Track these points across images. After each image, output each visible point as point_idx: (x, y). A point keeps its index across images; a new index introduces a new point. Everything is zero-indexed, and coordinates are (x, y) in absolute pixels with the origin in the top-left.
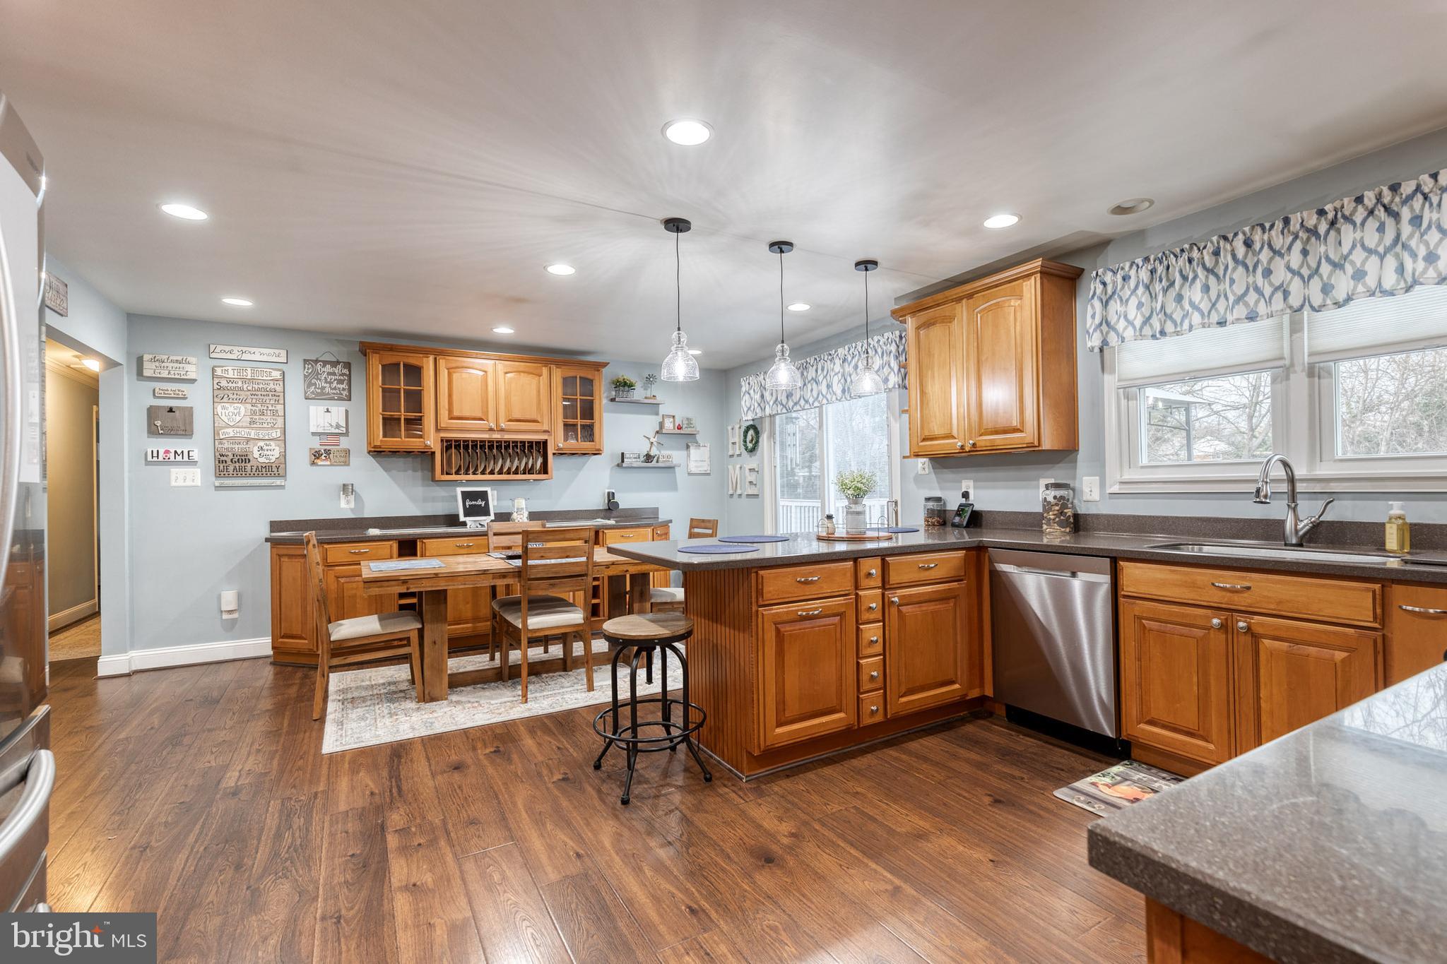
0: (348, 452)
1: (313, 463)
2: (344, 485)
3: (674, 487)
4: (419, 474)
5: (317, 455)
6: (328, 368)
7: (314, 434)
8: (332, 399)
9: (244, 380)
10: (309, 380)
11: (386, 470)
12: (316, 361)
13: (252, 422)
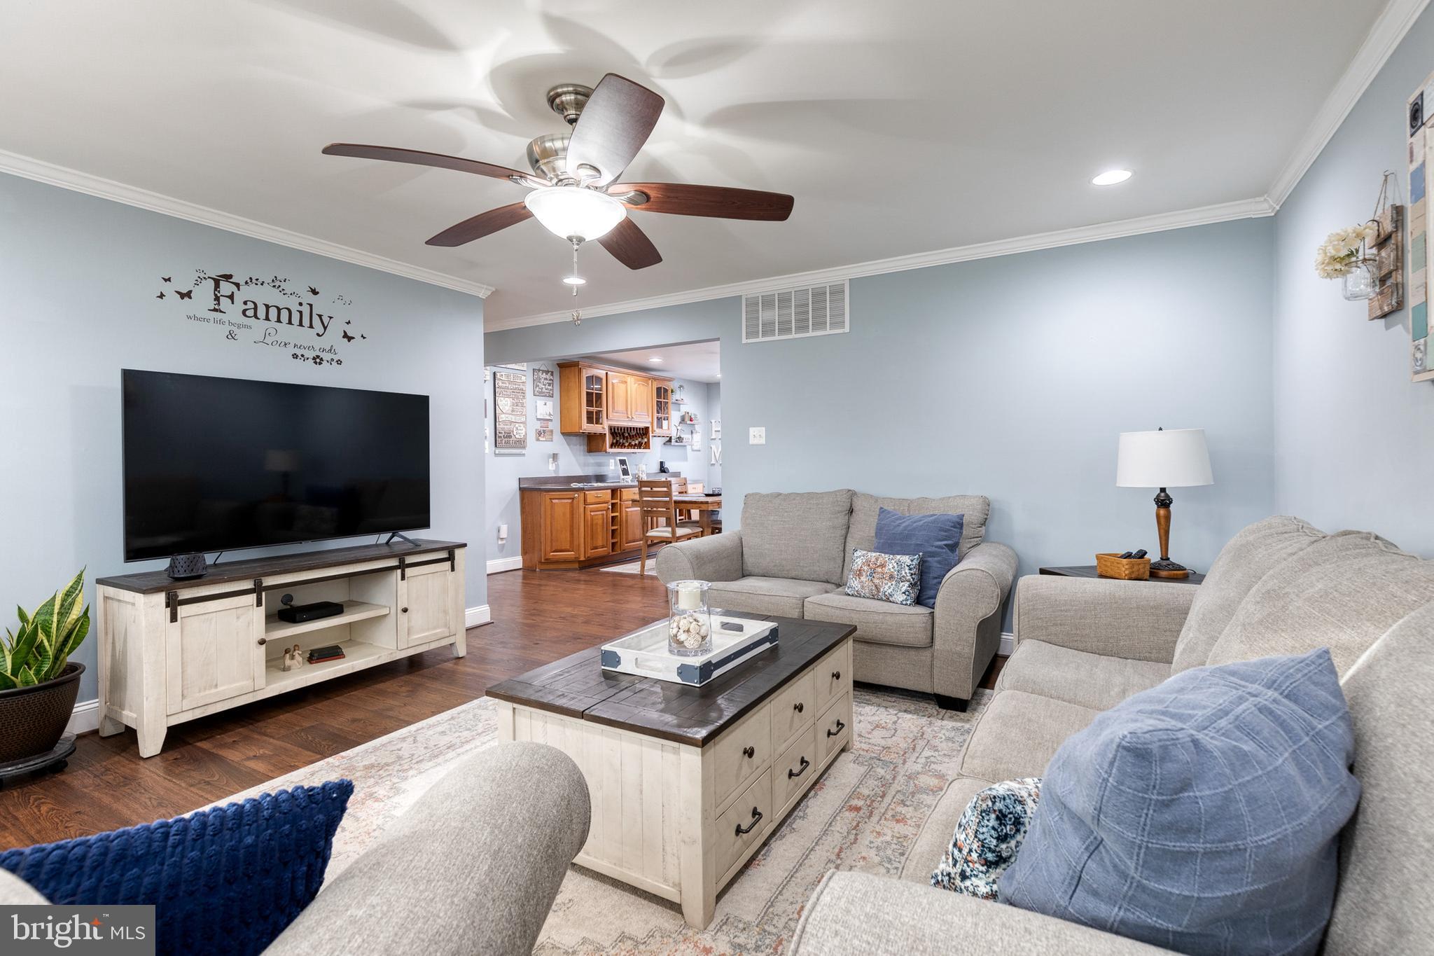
0: (552, 431)
1: (538, 440)
2: (554, 454)
3: (686, 459)
4: (582, 447)
5: (539, 434)
6: (544, 376)
7: (538, 419)
8: (545, 396)
9: (510, 382)
10: (535, 381)
11: (569, 445)
12: (539, 370)
13: (513, 411)
